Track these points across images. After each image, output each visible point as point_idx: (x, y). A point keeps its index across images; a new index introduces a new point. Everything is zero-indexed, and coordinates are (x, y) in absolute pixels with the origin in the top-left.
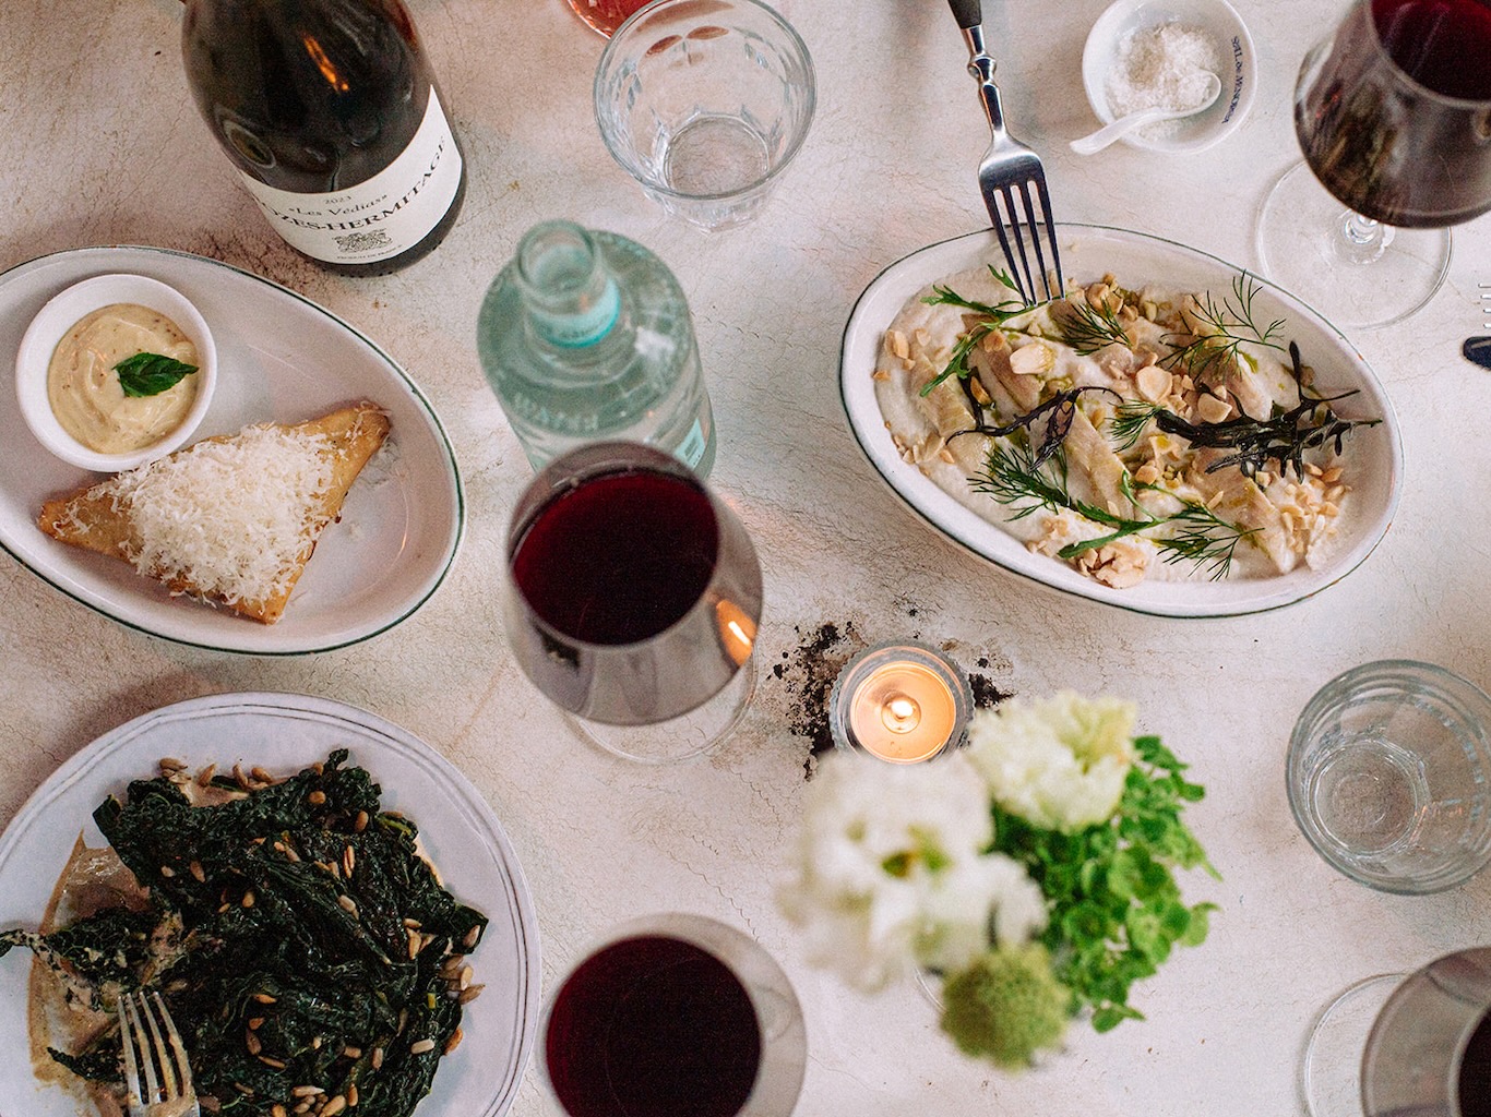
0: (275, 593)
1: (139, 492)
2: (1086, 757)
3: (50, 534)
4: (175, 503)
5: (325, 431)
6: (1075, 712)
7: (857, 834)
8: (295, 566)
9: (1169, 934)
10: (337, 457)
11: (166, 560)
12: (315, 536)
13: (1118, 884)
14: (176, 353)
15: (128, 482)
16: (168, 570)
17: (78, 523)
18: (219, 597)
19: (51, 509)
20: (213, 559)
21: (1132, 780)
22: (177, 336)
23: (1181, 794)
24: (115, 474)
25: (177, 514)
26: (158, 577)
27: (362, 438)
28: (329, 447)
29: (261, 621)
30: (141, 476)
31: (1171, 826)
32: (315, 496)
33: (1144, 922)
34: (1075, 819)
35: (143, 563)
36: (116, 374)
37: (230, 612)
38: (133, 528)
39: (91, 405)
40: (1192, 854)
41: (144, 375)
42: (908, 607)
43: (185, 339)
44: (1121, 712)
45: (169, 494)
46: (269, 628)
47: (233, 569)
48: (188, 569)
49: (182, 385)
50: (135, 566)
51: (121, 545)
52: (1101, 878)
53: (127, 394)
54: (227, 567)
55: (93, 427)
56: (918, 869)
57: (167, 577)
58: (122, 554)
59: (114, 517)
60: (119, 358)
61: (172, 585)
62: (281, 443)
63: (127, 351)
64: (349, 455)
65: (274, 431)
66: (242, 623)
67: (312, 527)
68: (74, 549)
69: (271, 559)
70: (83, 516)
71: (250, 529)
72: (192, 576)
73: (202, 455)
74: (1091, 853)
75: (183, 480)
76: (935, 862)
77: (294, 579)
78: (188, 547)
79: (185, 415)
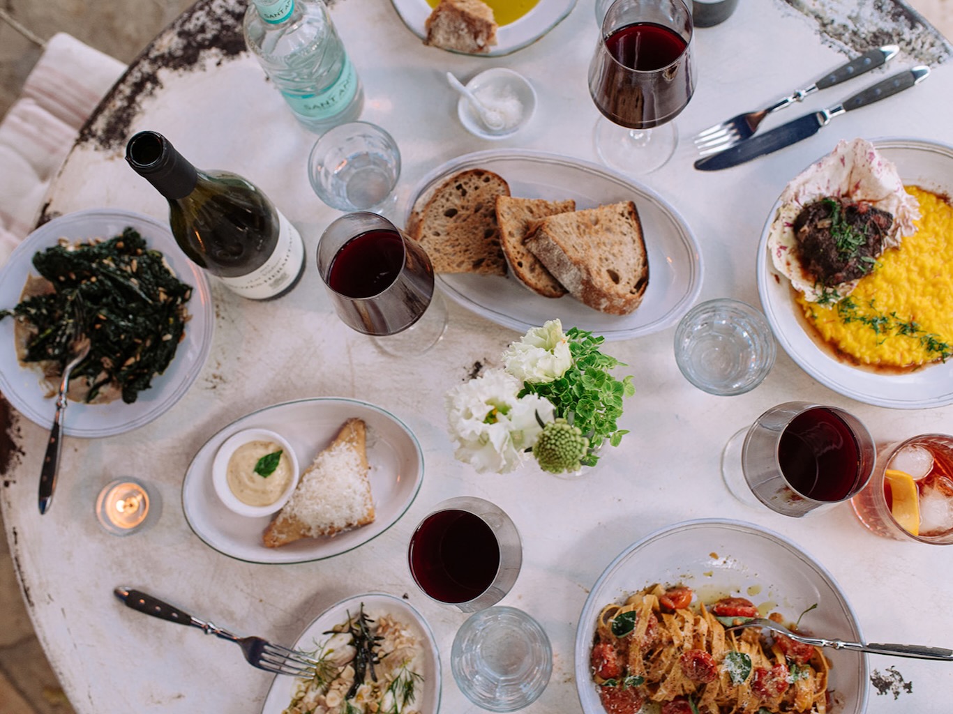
0: (368, 509)
1: (296, 509)
2: (550, 348)
3: (273, 547)
4: (312, 504)
5: (343, 440)
6: (538, 334)
7: (469, 415)
8: (368, 495)
9: (618, 394)
10: (354, 446)
11: (322, 526)
12: (366, 479)
13: (588, 387)
14: (271, 450)
15: (289, 509)
16: (325, 529)
17: (280, 536)
18: (349, 525)
19: (267, 538)
20: (339, 514)
21: (573, 348)
22: (266, 445)
23: (595, 343)
24: (282, 510)
25: (316, 507)
26: (323, 533)
27: (358, 434)
28: (348, 445)
29: (370, 523)
30: (292, 503)
31: (597, 357)
32: (358, 466)
33: (606, 395)
34: (559, 373)
35: (314, 533)
36: (256, 474)
37: (356, 528)
38: (303, 523)
39: (256, 491)
40: (611, 362)
41: (266, 466)
42: (506, 345)
43: (270, 443)
44: (555, 325)
45: (308, 503)
46: (374, 523)
47: (348, 512)
48: (332, 523)
49: (282, 461)
50: (312, 537)
51: (302, 532)
52: (581, 388)
53: (265, 477)
54: (346, 513)
55: (262, 498)
56: (499, 415)
57: (326, 532)
58: (304, 536)
59: (291, 524)
60: (253, 467)
61: (330, 533)
62: (332, 456)
63: (254, 463)
64: (357, 443)
65: (326, 454)
66: (363, 528)
67: (363, 477)
68: (285, 546)
69: (359, 498)
70: (281, 532)
71: (345, 493)
72: (336, 525)
73: (308, 480)
74: (572, 382)
75: (308, 495)
76: (505, 410)
77: (371, 500)
78: (328, 516)
79: (290, 469)
